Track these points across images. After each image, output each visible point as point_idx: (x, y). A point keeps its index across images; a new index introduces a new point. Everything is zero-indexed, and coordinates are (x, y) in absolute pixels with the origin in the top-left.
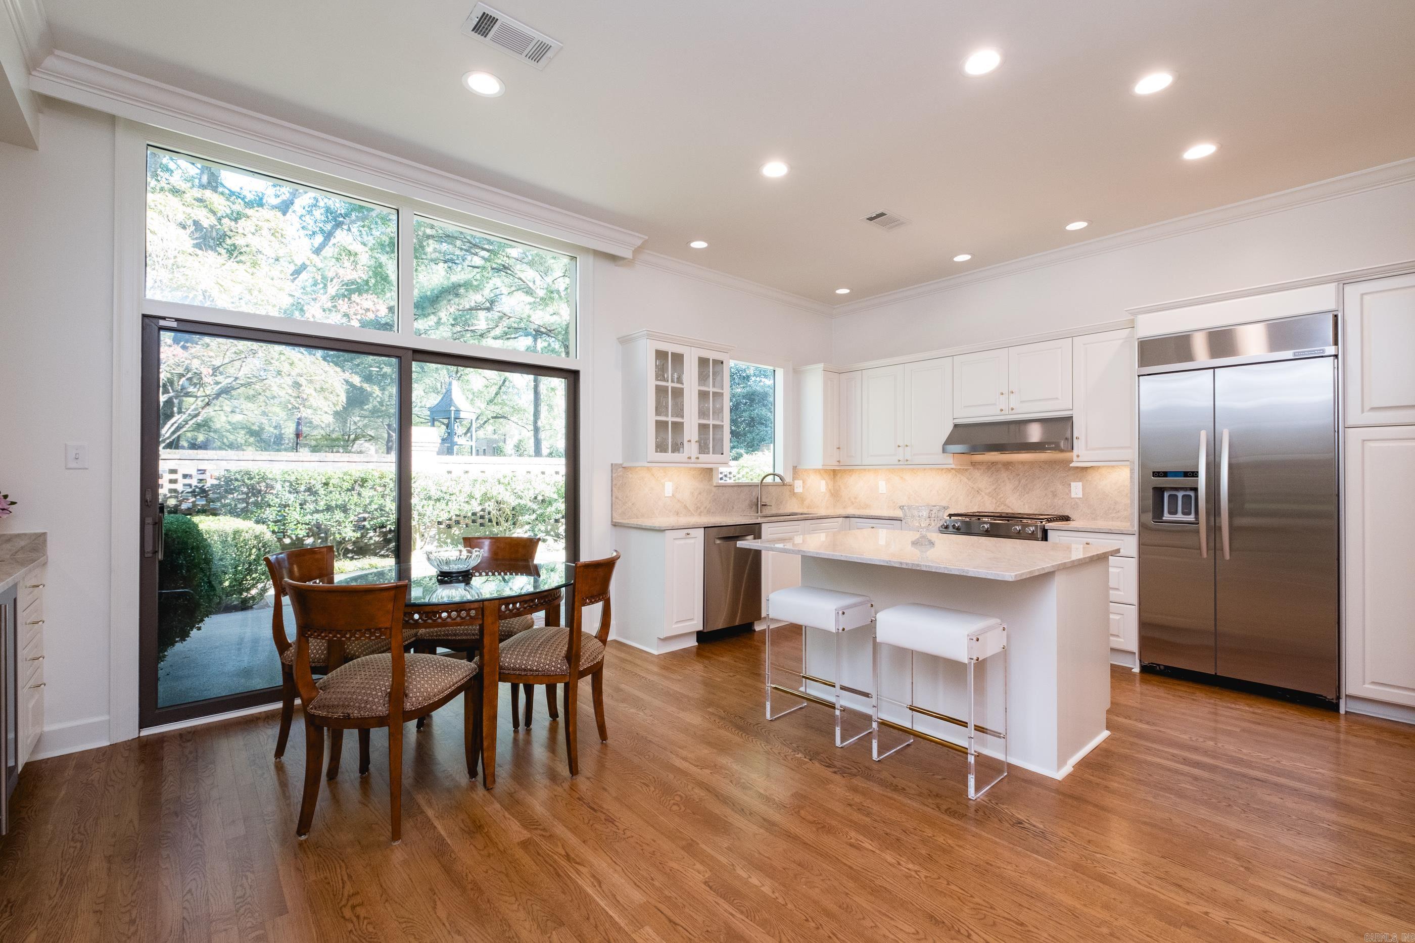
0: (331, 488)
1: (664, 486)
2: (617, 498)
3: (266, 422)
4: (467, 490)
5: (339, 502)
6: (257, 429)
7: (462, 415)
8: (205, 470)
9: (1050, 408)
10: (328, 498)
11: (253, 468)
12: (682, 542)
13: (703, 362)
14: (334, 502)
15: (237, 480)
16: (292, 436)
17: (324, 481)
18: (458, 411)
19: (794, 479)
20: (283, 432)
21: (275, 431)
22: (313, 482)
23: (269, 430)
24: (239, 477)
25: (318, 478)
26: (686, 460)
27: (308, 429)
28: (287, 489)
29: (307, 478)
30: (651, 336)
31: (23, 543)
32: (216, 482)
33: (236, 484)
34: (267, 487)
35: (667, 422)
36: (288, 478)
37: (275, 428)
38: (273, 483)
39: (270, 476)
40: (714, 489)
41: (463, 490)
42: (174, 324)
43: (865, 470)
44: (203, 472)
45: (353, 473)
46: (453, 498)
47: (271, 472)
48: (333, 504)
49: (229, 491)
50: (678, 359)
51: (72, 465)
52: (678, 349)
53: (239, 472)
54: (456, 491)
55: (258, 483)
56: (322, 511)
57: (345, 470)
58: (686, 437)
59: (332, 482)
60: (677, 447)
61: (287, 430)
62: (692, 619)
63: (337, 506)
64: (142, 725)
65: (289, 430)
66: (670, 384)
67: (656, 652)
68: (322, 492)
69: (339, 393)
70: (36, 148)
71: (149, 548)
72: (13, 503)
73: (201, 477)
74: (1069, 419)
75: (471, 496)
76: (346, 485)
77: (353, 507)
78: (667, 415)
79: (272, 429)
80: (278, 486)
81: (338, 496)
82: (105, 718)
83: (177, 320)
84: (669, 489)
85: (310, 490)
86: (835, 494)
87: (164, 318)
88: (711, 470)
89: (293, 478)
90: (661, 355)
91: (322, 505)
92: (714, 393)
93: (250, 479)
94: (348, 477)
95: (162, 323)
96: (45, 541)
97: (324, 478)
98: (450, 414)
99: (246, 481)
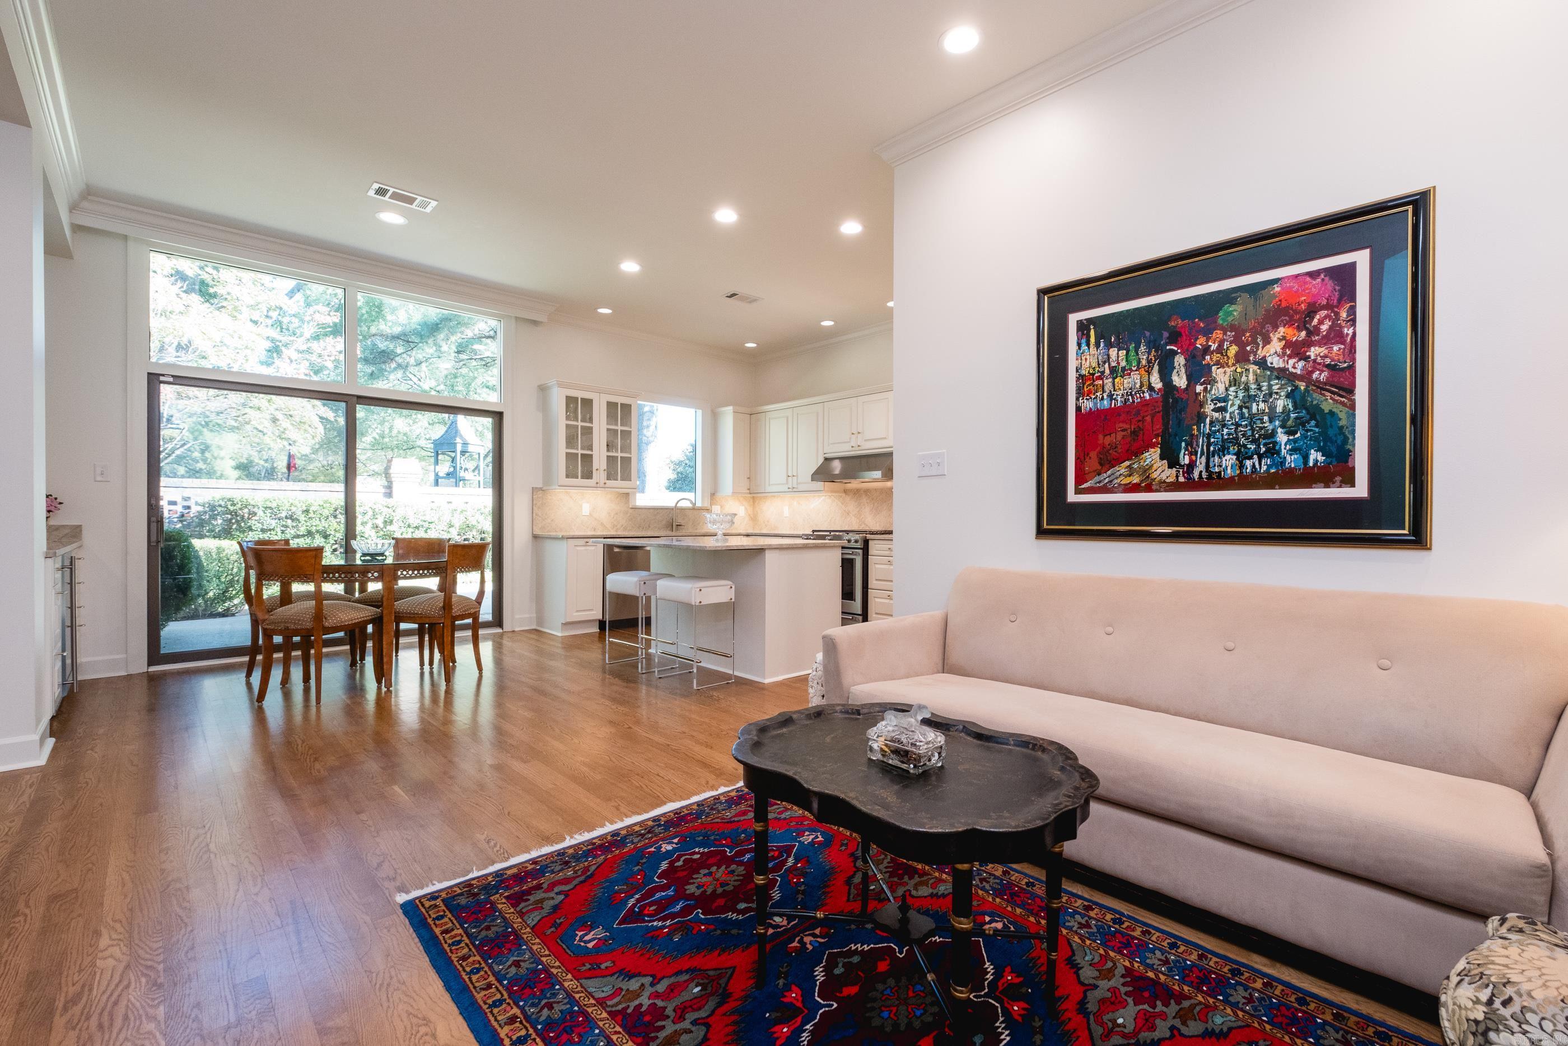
0: (311, 515)
1: (581, 506)
2: (537, 515)
3: (256, 454)
4: (447, 518)
5: (320, 528)
6: (246, 461)
7: (470, 449)
8: (189, 498)
9: (880, 446)
10: (308, 524)
11: (237, 495)
12: (583, 548)
13: (611, 406)
14: (314, 528)
15: (220, 506)
16: (285, 470)
17: (305, 509)
18: (465, 444)
19: (711, 505)
20: (275, 465)
21: (266, 465)
22: (294, 509)
23: (260, 463)
24: (223, 503)
25: (299, 505)
26: (595, 485)
27: (304, 462)
28: (269, 515)
29: (288, 505)
30: (561, 385)
31: (66, 531)
32: (200, 509)
33: (220, 509)
34: (249, 514)
35: (577, 454)
36: (269, 504)
37: (266, 461)
38: (256, 510)
39: (252, 503)
40: (631, 511)
41: (441, 519)
42: (171, 379)
43: (774, 496)
44: (186, 499)
45: (333, 502)
46: (432, 526)
47: (253, 499)
48: (314, 529)
49: (214, 517)
50: (588, 403)
51: (99, 478)
52: (587, 395)
53: (223, 499)
54: (435, 519)
55: (241, 509)
56: (303, 536)
57: (325, 499)
58: (595, 465)
59: (312, 509)
60: (588, 475)
61: (280, 463)
62: (592, 610)
63: (317, 531)
64: (150, 664)
65: (282, 464)
66: (580, 424)
67: (560, 634)
68: (302, 518)
69: (316, 426)
70: (71, 257)
71: (154, 538)
72: (61, 503)
73: (186, 504)
74: (891, 454)
75: (451, 526)
76: (326, 513)
77: (333, 533)
78: (577, 449)
79: (262, 462)
80: (260, 513)
81: (318, 522)
82: (123, 656)
83: (173, 376)
84: (586, 509)
85: (291, 517)
86: (754, 518)
87: (163, 375)
88: (628, 494)
89: (274, 505)
90: (570, 401)
91: (302, 530)
92: (621, 431)
93: (234, 505)
94: (328, 505)
95: (162, 378)
96: (81, 531)
97: (304, 505)
98: (455, 447)
99: (229, 507)
